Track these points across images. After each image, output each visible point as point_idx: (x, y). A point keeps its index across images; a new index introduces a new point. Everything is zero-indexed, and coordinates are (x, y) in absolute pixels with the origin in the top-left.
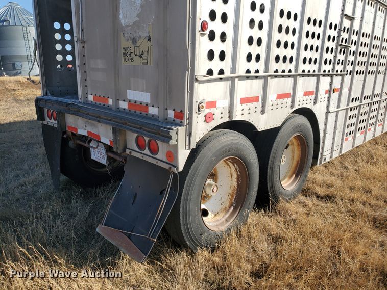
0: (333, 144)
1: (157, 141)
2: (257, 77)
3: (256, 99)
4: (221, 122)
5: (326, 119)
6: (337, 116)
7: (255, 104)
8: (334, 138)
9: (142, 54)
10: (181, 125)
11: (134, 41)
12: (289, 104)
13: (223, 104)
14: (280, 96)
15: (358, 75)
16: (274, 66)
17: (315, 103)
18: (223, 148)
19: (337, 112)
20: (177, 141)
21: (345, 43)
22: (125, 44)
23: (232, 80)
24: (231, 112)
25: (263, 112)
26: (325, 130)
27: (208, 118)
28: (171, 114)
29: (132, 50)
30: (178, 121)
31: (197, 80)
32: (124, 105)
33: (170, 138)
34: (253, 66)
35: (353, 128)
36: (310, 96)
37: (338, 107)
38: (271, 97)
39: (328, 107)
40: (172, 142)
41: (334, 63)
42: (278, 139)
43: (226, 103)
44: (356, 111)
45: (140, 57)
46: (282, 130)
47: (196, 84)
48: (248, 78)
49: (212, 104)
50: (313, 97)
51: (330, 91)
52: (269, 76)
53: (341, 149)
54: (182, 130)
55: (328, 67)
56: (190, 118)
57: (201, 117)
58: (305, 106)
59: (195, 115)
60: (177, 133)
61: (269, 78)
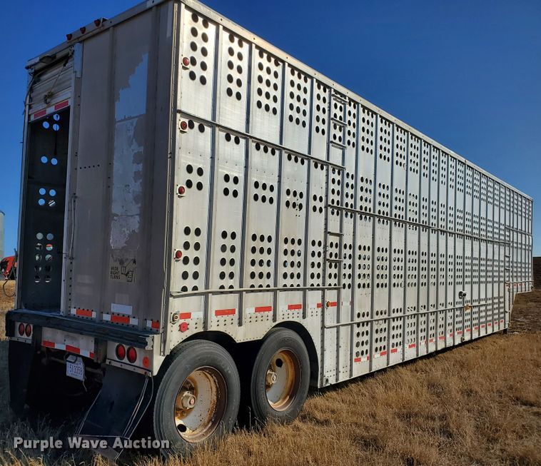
0: (338, 363)
1: (136, 348)
2: (231, 292)
3: (233, 312)
4: (195, 331)
5: (323, 335)
6: (338, 332)
7: (231, 316)
8: (338, 357)
9: (128, 273)
10: (157, 333)
11: (121, 262)
12: (271, 317)
13: (198, 315)
14: (258, 310)
15: (362, 288)
16: (248, 282)
17: (304, 317)
18: (197, 356)
19: (338, 327)
20: (152, 347)
21: (336, 257)
22: (113, 263)
23: (206, 294)
24: (205, 323)
25: (240, 324)
26: (322, 347)
27: (183, 328)
28: (149, 324)
29: (119, 270)
30: (155, 329)
31: (172, 296)
32: (107, 317)
33: (146, 344)
34: (227, 282)
35: (366, 347)
36: (297, 310)
37: (338, 322)
38: (249, 310)
39: (323, 321)
40: (148, 348)
41: (324, 277)
42: (261, 352)
43: (201, 315)
44: (367, 328)
45: (126, 275)
46: (266, 343)
47: (171, 299)
48: (222, 293)
49: (188, 316)
50: (301, 311)
51: (323, 305)
52: (245, 291)
53: (351, 370)
54: (157, 338)
55: (316, 281)
56: (165, 327)
57: (176, 327)
58: (291, 319)
59: (169, 325)
60: (153, 340)
61: (244, 293)
